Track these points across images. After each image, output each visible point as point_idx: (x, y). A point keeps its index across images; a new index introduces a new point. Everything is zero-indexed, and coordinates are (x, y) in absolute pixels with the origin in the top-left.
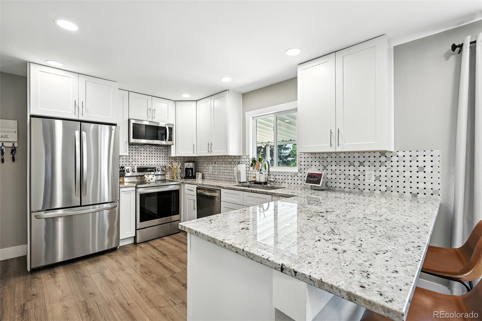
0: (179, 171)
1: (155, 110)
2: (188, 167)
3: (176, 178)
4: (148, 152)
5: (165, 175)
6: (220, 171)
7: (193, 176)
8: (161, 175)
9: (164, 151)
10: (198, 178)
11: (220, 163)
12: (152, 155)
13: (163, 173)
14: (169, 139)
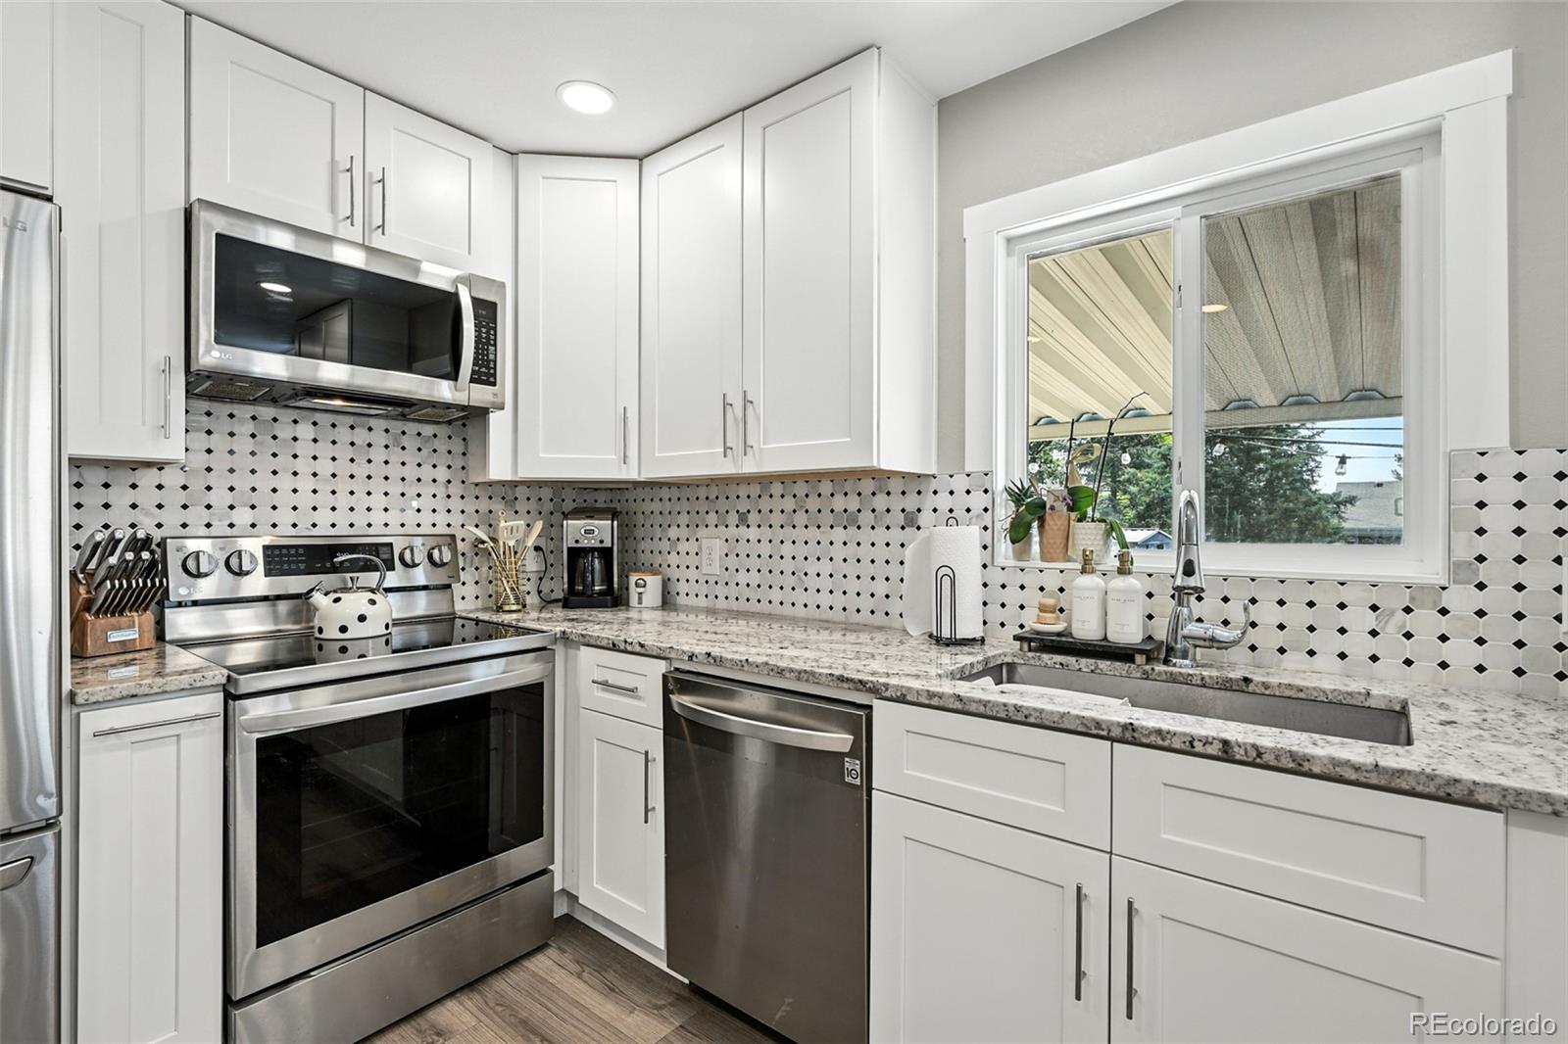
0: (532, 564)
1: (382, 181)
2: (585, 543)
3: (514, 608)
4: (344, 452)
5: (449, 586)
6: (777, 565)
7: (610, 590)
8: (425, 588)
9: (442, 448)
10: (640, 603)
11: (777, 519)
12: (366, 469)
13: (440, 577)
14: (473, 372)
